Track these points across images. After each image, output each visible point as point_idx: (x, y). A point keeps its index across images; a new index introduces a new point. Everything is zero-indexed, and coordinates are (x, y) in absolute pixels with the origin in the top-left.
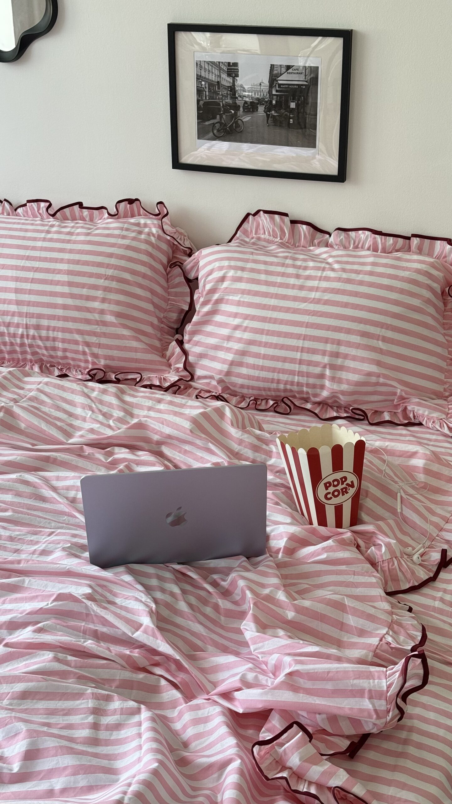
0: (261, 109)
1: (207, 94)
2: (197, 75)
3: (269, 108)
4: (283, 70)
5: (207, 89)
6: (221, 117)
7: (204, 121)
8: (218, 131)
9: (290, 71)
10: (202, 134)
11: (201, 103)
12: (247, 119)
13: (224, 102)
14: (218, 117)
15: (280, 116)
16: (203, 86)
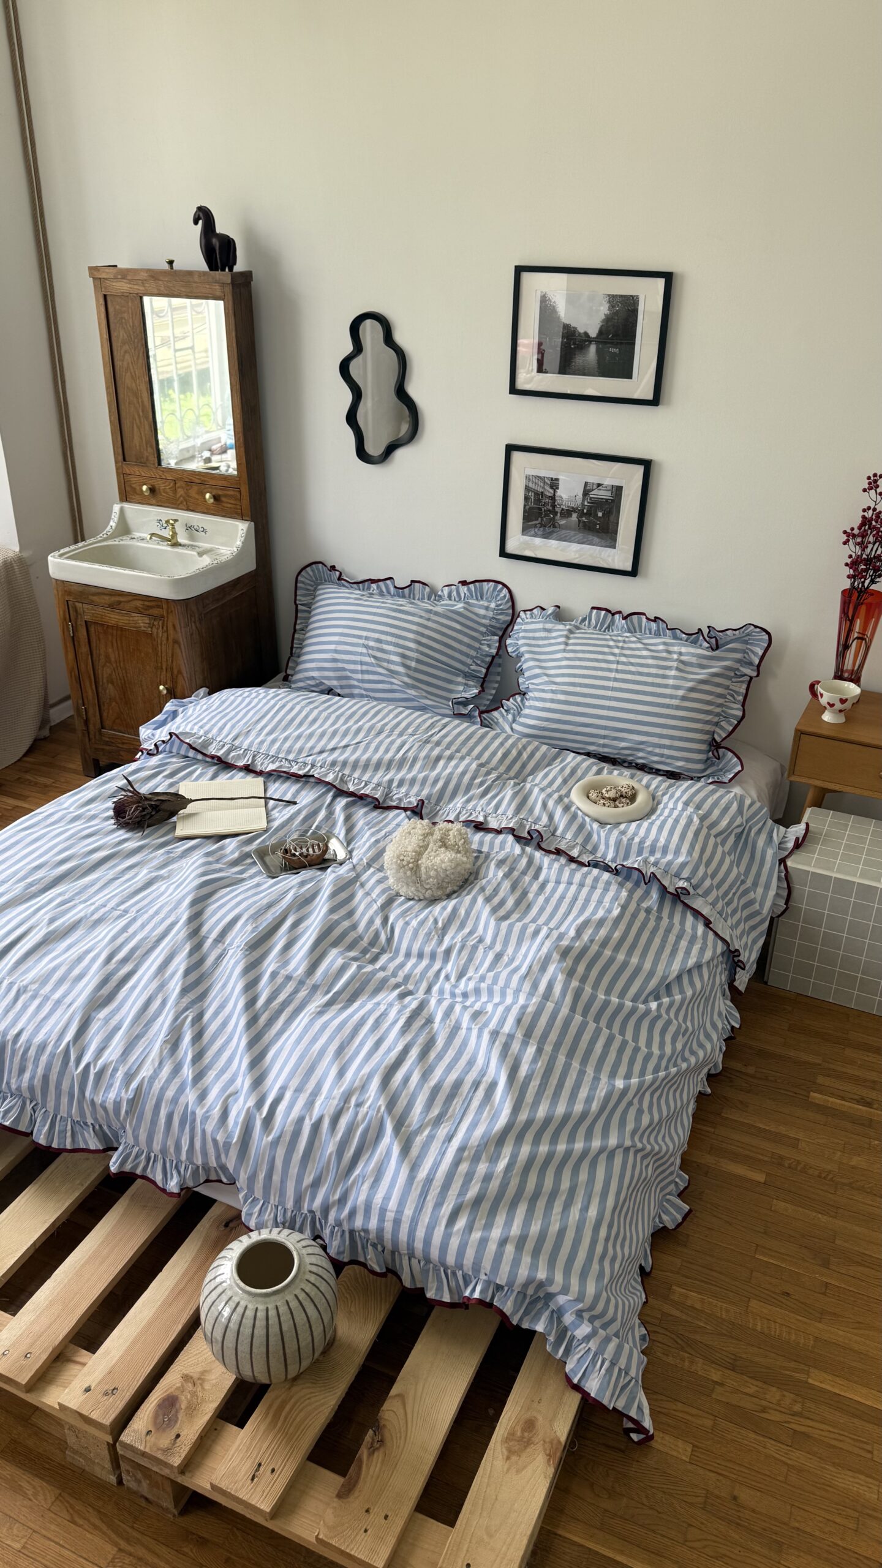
0: (575, 515)
1: (533, 501)
2: (526, 486)
3: (581, 514)
5: (533, 497)
6: (542, 520)
7: (529, 521)
8: (539, 530)
9: (601, 488)
10: (526, 531)
11: (527, 507)
12: (563, 522)
13: (545, 508)
14: (539, 518)
15: (589, 522)
16: (530, 495)
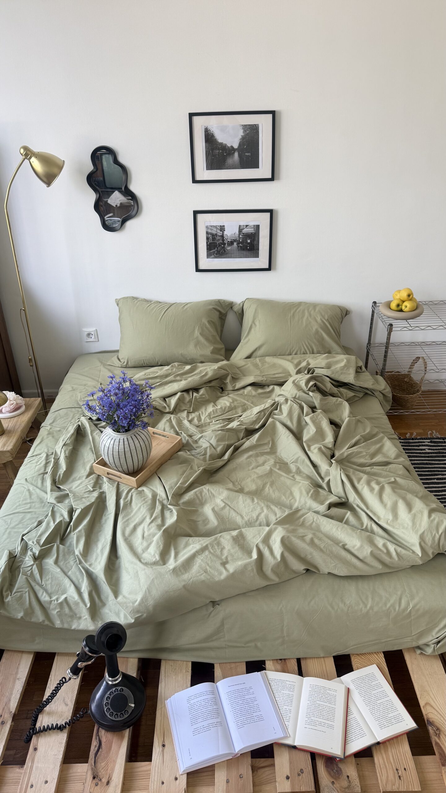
0: (235, 244)
1: (211, 239)
2: (206, 232)
4: (245, 227)
5: (211, 237)
7: (210, 250)
8: (216, 254)
9: (248, 227)
10: (209, 256)
11: (208, 243)
12: (229, 248)
13: (219, 242)
14: (216, 248)
15: (243, 246)
16: (209, 236)
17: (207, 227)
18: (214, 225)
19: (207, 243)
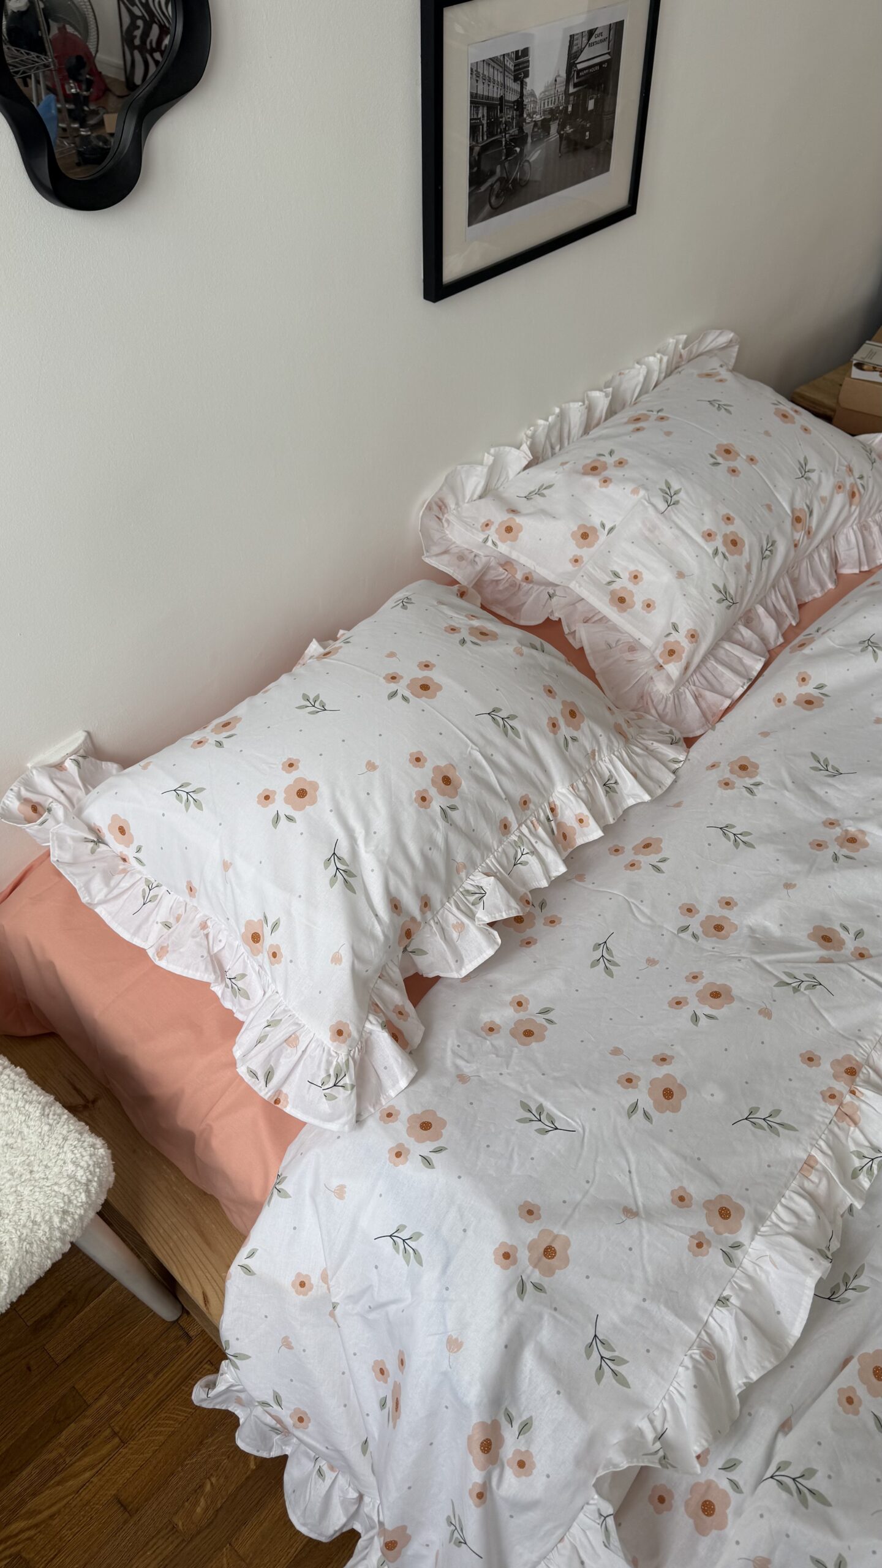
0: (554, 128)
1: (485, 129)
2: (472, 95)
3: (564, 121)
4: (585, 40)
5: (485, 118)
7: (480, 183)
8: (498, 196)
9: (593, 40)
10: (474, 212)
11: (477, 149)
13: (507, 135)
14: (498, 168)
16: (480, 116)
17: (475, 73)
18: (497, 53)
19: (471, 149)
